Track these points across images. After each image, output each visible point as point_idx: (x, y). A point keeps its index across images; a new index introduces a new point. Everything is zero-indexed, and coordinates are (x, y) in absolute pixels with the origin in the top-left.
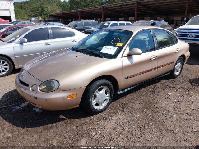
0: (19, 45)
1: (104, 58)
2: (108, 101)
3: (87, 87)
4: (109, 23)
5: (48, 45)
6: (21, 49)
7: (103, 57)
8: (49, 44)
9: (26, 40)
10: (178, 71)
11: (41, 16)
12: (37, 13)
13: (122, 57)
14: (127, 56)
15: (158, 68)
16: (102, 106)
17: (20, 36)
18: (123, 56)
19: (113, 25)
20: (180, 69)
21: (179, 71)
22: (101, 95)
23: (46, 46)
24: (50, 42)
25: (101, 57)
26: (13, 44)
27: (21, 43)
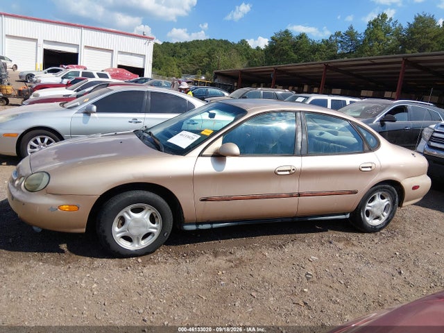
0: (82, 114)
1: (165, 152)
2: (155, 237)
3: (102, 196)
4: (308, 98)
5: (137, 122)
6: (85, 122)
7: (163, 150)
8: (138, 120)
9: (95, 108)
10: (378, 218)
11: (203, 73)
12: (200, 66)
13: (201, 155)
14: (212, 156)
15: (299, 195)
16: (138, 244)
17: (81, 104)
18: (204, 154)
19: (314, 103)
20: (385, 213)
21: (384, 219)
22: (135, 220)
23: (133, 124)
24: (141, 118)
25: (159, 150)
26: (73, 113)
27: (87, 112)
